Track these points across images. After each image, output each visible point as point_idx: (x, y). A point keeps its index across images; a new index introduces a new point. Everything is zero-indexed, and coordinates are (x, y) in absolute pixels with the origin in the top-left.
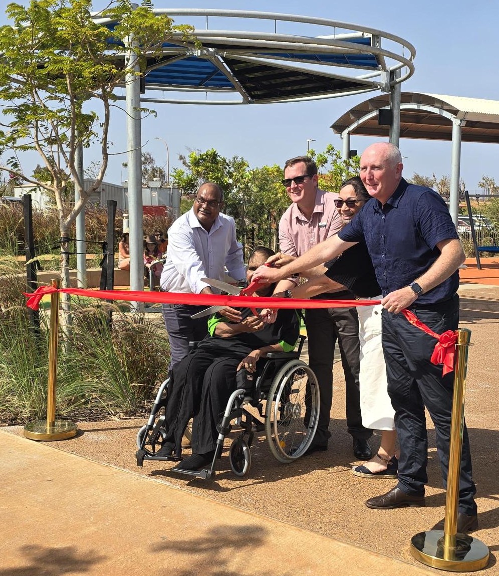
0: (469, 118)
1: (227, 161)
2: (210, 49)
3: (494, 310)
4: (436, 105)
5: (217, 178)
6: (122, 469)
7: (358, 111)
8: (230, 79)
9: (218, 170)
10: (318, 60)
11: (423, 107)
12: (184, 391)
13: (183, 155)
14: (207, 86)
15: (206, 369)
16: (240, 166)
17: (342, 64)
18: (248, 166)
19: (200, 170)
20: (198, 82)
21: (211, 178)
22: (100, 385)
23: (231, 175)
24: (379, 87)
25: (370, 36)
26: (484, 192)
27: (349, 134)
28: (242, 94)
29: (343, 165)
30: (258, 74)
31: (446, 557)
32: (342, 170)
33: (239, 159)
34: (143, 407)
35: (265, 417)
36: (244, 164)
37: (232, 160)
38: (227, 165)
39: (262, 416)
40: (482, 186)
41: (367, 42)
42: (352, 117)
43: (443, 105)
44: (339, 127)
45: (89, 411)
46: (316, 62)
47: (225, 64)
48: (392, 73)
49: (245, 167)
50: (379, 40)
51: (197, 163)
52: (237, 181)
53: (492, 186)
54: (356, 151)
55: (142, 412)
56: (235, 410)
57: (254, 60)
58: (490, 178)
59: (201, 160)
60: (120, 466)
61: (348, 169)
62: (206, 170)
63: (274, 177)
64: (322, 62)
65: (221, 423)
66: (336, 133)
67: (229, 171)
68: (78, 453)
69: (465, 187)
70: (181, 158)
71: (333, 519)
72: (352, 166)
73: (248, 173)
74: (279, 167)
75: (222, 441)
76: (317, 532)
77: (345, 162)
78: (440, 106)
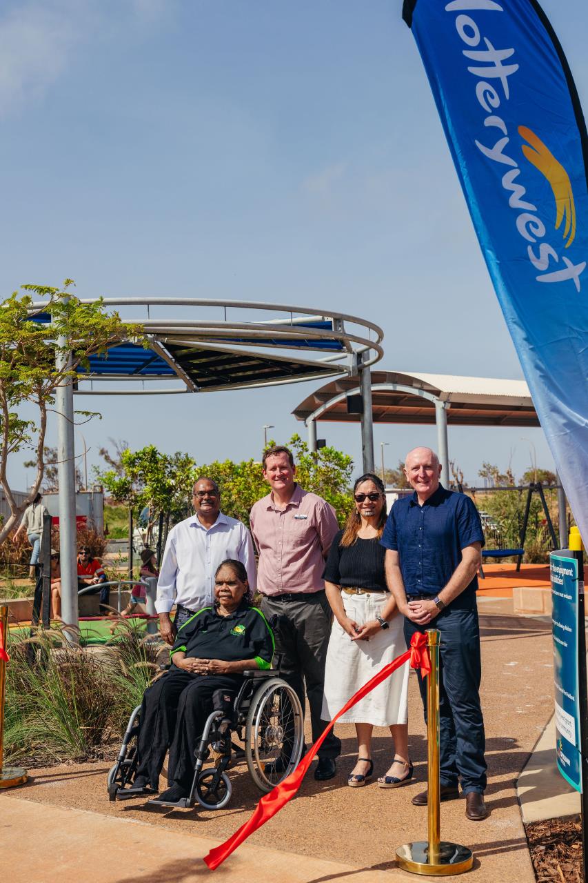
0: (453, 400)
1: (169, 459)
2: (149, 336)
3: (497, 626)
4: (414, 385)
5: (158, 481)
6: (85, 811)
7: (325, 394)
8: (172, 365)
9: (158, 470)
10: (274, 344)
11: (400, 388)
12: (158, 717)
13: (105, 449)
14: (143, 374)
15: (180, 693)
16: (185, 464)
17: (302, 347)
18: (195, 464)
19: (135, 471)
20: (133, 369)
21: (150, 480)
22: (45, 729)
23: (174, 476)
24: (345, 371)
25: (331, 319)
26: (486, 483)
27: (314, 420)
28: (186, 381)
29: (311, 459)
30: (204, 360)
31: (432, 863)
32: (309, 465)
33: (182, 456)
34: (94, 753)
35: (246, 740)
36: (190, 462)
37: (173, 456)
38: (169, 463)
39: (241, 740)
40: (483, 474)
41: (327, 326)
42: (317, 401)
43: (422, 385)
44: (302, 413)
45: (32, 760)
46: (271, 345)
47: (165, 350)
48: (359, 356)
49: (191, 465)
50: (341, 324)
51: (131, 462)
52: (181, 482)
53: (496, 475)
54: (325, 441)
55: (93, 757)
56: (213, 733)
57: (199, 346)
58: (492, 464)
59: (137, 459)
60: (82, 809)
61: (316, 463)
62: (143, 470)
63: (226, 475)
64: (278, 345)
65: (198, 748)
66: (299, 420)
67: (171, 470)
68: (33, 799)
69: (462, 477)
70: (102, 452)
71: (317, 842)
72: (321, 459)
73: (194, 473)
74: (231, 463)
75: (200, 767)
76: (302, 854)
77: (312, 454)
78: (419, 386)
